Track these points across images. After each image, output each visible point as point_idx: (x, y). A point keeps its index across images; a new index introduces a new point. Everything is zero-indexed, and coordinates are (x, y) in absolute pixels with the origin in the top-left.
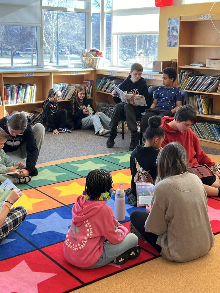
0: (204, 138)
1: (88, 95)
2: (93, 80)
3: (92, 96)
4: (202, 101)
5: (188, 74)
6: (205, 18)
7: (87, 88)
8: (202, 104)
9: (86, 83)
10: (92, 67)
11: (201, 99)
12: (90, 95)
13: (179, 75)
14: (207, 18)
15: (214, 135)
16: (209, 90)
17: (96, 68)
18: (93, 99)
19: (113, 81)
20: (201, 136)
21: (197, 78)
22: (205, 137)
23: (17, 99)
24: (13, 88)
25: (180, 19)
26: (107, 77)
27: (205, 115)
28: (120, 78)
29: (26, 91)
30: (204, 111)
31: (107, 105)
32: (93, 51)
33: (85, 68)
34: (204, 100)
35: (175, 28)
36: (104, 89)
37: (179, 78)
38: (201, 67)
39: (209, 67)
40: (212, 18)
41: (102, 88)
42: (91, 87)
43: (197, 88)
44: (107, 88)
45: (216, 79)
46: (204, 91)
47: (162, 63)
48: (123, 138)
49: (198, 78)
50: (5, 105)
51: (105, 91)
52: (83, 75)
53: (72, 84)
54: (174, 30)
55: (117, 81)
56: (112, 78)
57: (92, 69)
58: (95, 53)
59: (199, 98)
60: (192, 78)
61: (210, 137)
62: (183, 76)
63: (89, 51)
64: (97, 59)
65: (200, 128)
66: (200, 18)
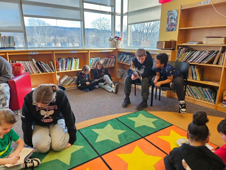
0: (197, 98)
1: (112, 64)
2: (116, 55)
3: (115, 65)
4: (196, 70)
5: (185, 50)
6: (205, 4)
7: (112, 60)
8: (196, 72)
9: (111, 57)
10: (115, 47)
11: (196, 69)
12: (114, 64)
13: (177, 51)
14: (207, 3)
15: (206, 97)
16: (205, 62)
17: (118, 47)
18: (115, 67)
19: (128, 56)
20: (194, 97)
21: (193, 53)
22: (199, 97)
23: (66, 68)
24: (62, 61)
25: (181, 8)
26: (124, 53)
27: (198, 81)
28: (132, 54)
29: (72, 63)
30: (198, 78)
31: (124, 71)
32: (116, 37)
33: (111, 48)
34: (198, 70)
35: (173, 17)
36: (122, 61)
37: (178, 53)
38: (197, 44)
39: (207, 43)
40: (212, 3)
41: (121, 60)
42: (114, 60)
43: (193, 60)
44: (124, 60)
45: (212, 53)
46: (200, 63)
47: (164, 42)
48: (135, 95)
49: (195, 53)
50: (56, 72)
51: (123, 62)
52: (110, 52)
53: (103, 58)
54: (172, 19)
55: (130, 55)
56: (128, 54)
57: (115, 48)
58: (117, 38)
59: (194, 68)
60: (189, 53)
61: (203, 98)
62: (181, 51)
63: (113, 37)
64: (118, 42)
65: (194, 91)
66: (200, 4)
